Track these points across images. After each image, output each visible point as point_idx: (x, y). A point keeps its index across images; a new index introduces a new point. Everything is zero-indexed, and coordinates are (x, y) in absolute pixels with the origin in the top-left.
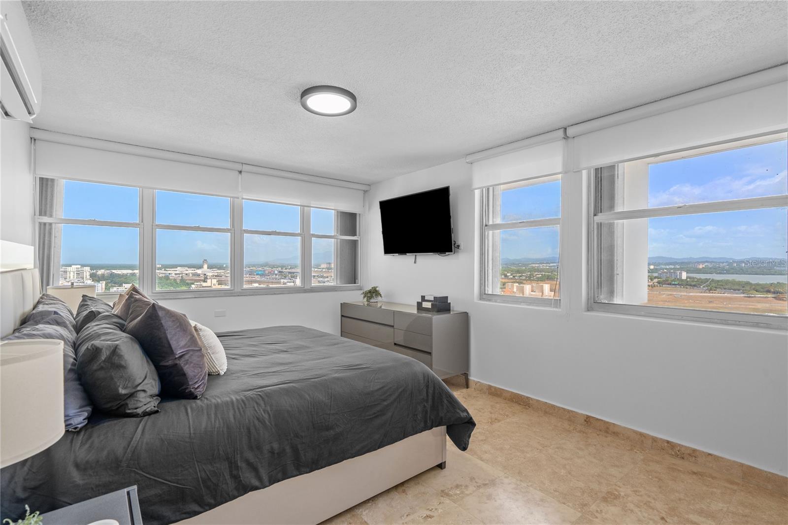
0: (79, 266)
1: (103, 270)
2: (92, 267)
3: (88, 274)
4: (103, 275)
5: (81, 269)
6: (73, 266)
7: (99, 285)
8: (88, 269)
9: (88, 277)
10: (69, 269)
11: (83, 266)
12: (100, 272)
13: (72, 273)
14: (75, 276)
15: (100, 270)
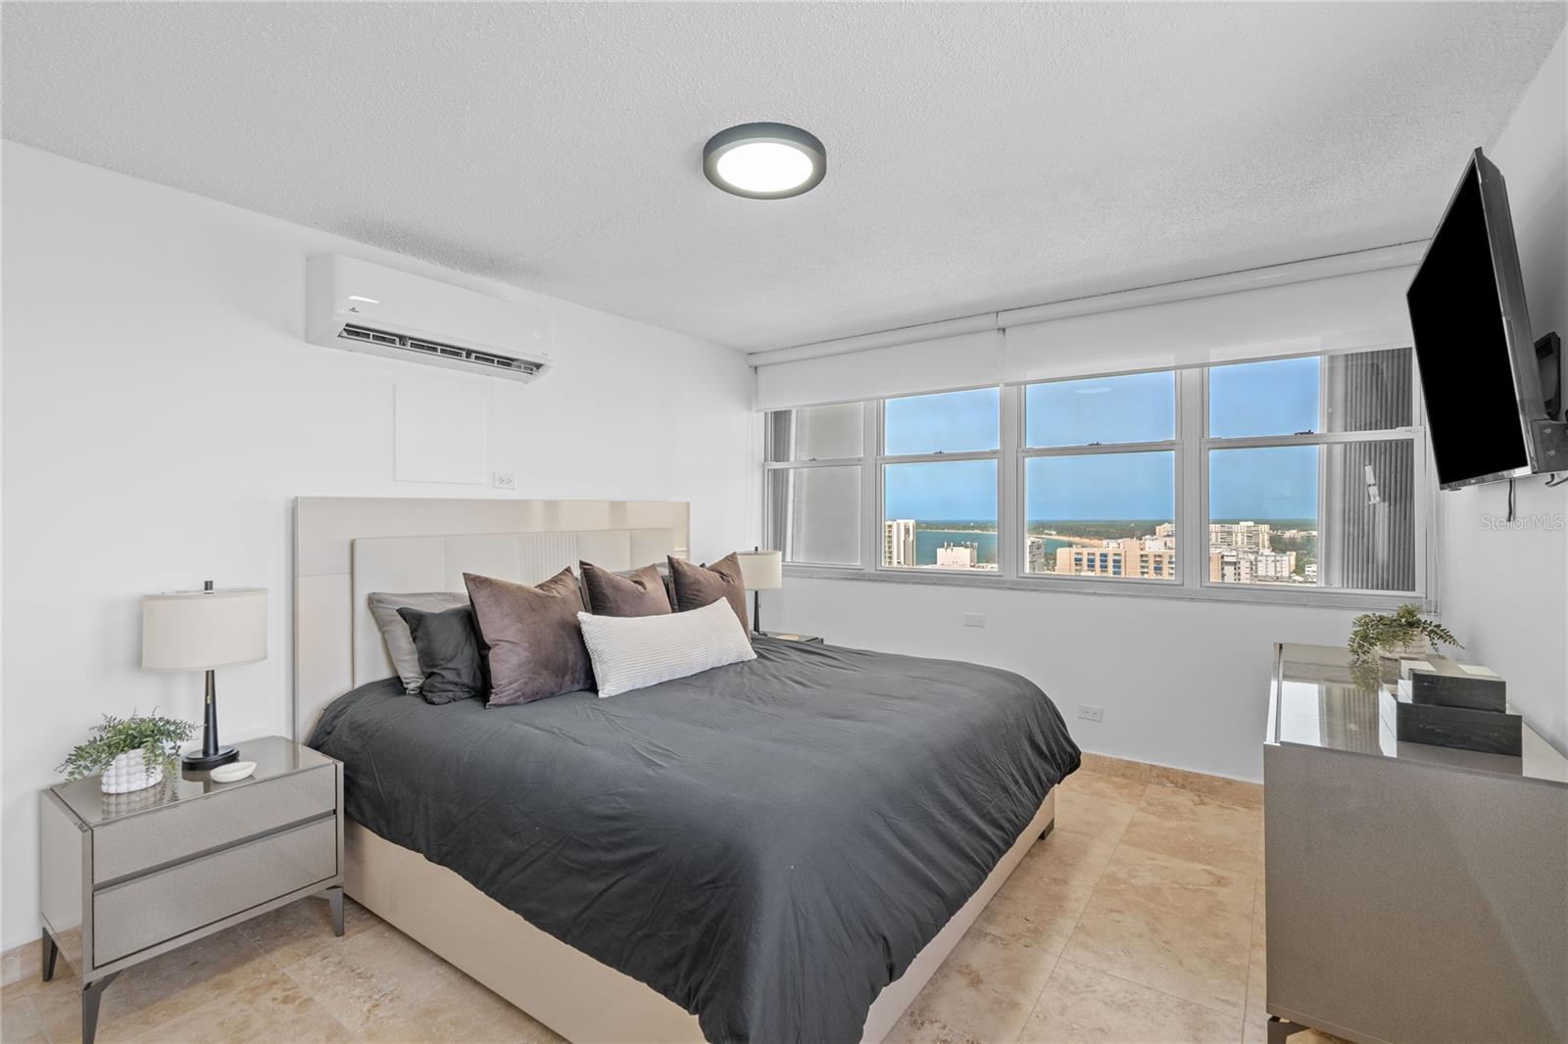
0: (1251, 524)
1: (1295, 531)
2: (1274, 525)
3: (1266, 537)
4: (1293, 540)
5: (1256, 529)
6: (1242, 523)
7: (1285, 558)
8: (1265, 528)
9: (1267, 543)
10: (1235, 527)
11: (1258, 522)
12: (1288, 534)
13: (1239, 534)
14: (1245, 541)
15: (1289, 530)
